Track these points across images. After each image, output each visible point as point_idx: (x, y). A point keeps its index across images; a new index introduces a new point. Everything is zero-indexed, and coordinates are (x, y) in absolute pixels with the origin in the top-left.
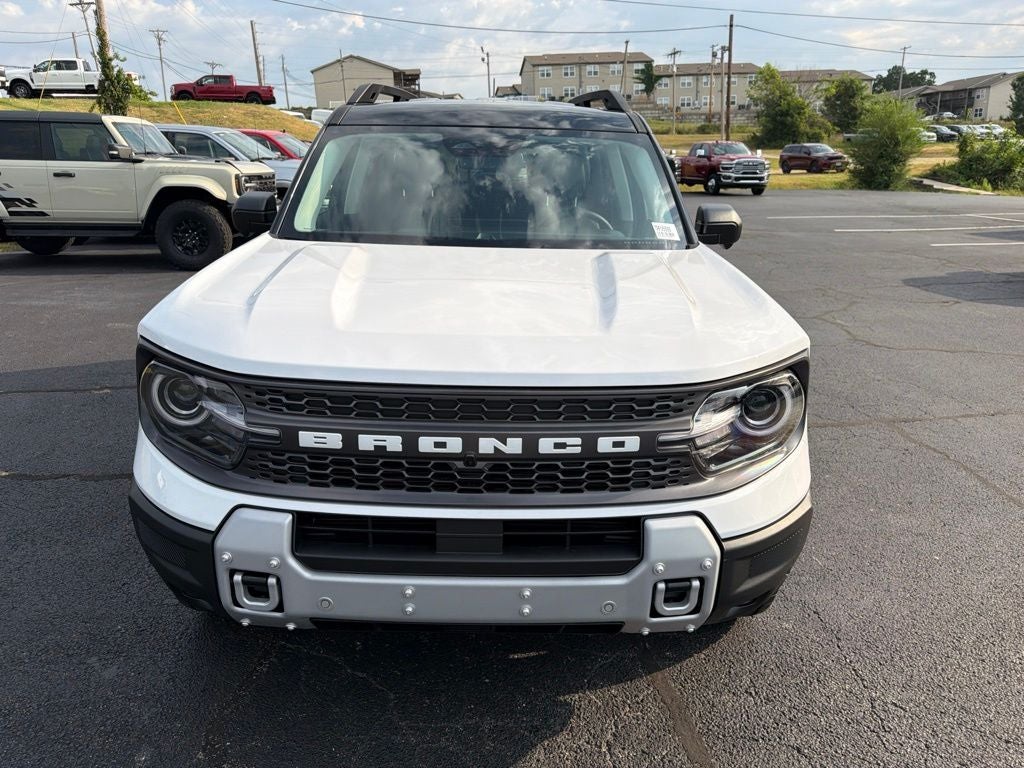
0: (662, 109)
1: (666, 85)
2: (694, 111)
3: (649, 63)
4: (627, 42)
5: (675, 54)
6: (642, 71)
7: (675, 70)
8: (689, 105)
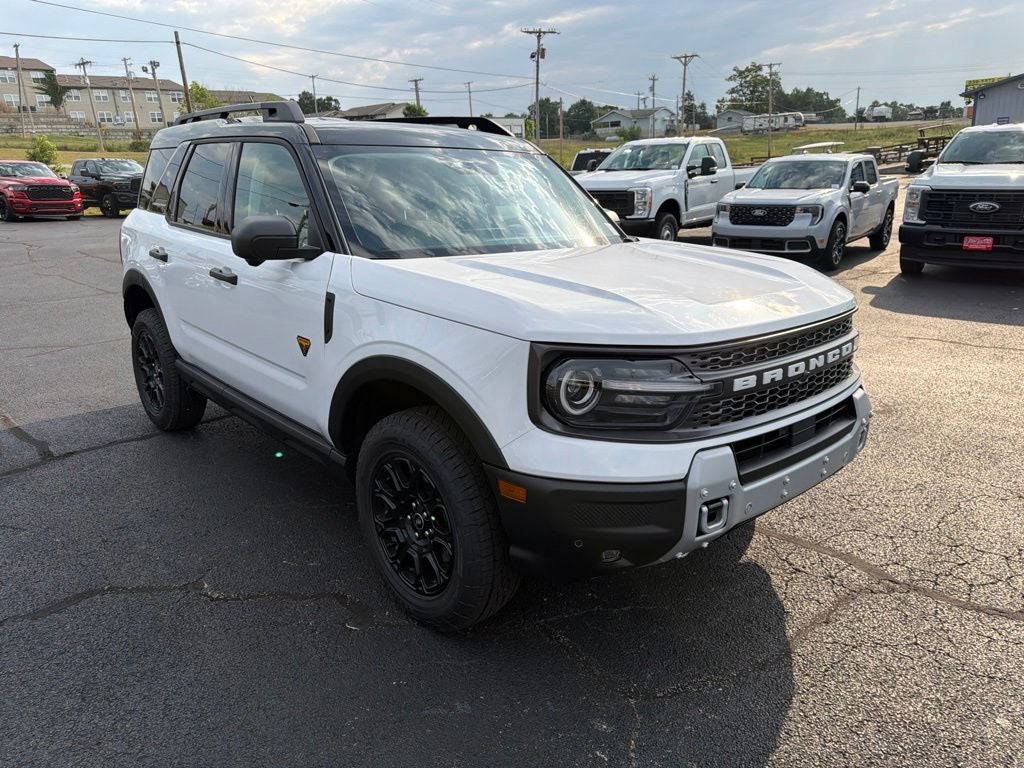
0: (79, 124)
1: (77, 98)
2: (118, 127)
3: (50, 72)
4: (16, 46)
5: (83, 64)
6: (43, 80)
7: (88, 81)
8: (109, 120)
